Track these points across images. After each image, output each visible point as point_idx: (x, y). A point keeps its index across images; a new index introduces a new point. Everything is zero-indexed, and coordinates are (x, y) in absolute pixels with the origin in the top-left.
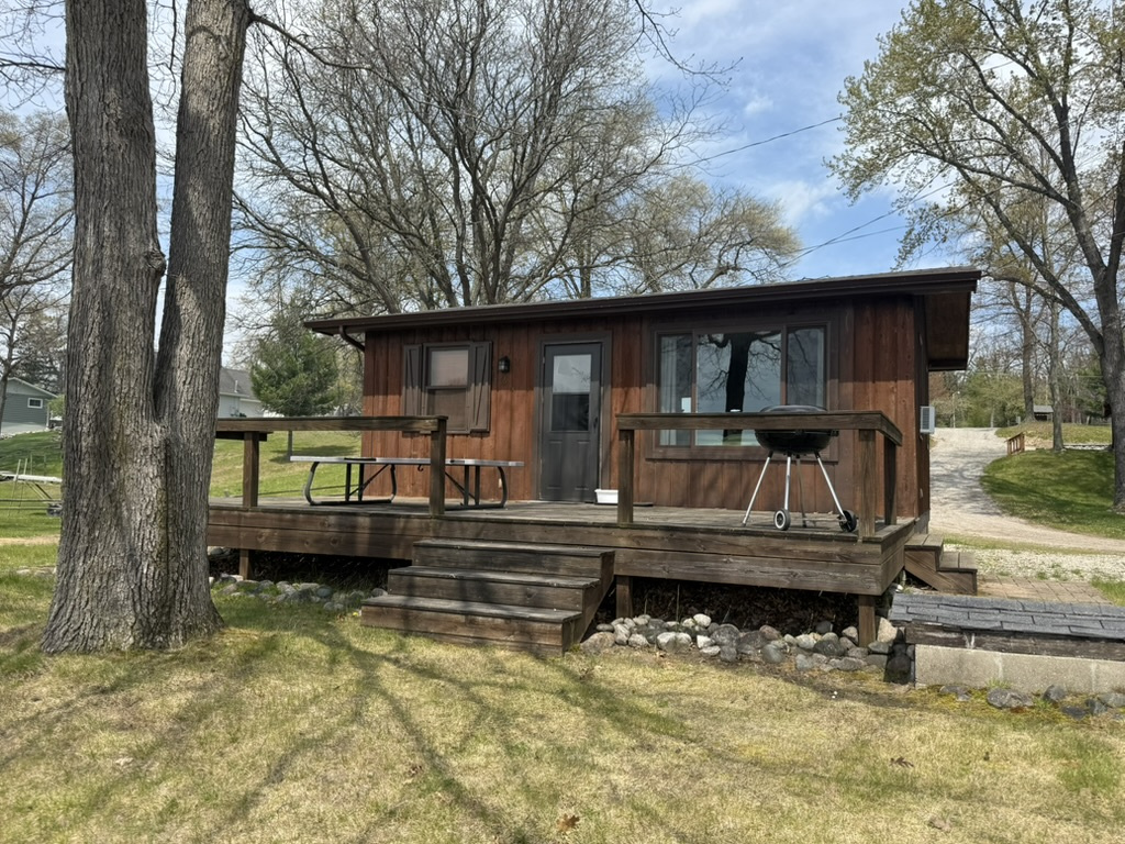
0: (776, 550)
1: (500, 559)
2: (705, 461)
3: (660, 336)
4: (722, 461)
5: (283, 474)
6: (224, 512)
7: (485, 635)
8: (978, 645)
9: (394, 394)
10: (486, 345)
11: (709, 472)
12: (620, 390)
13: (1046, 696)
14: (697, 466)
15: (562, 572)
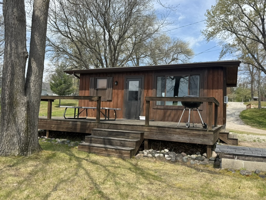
0: (186, 133)
1: (114, 134)
2: (168, 109)
3: (157, 77)
4: (172, 109)
5: (58, 110)
6: (42, 120)
7: (110, 154)
8: (238, 158)
9: (87, 90)
10: (112, 78)
11: (169, 112)
12: (146, 90)
13: (255, 172)
14: (166, 110)
15: (130, 137)
